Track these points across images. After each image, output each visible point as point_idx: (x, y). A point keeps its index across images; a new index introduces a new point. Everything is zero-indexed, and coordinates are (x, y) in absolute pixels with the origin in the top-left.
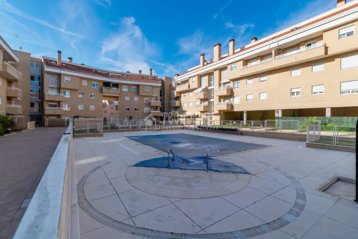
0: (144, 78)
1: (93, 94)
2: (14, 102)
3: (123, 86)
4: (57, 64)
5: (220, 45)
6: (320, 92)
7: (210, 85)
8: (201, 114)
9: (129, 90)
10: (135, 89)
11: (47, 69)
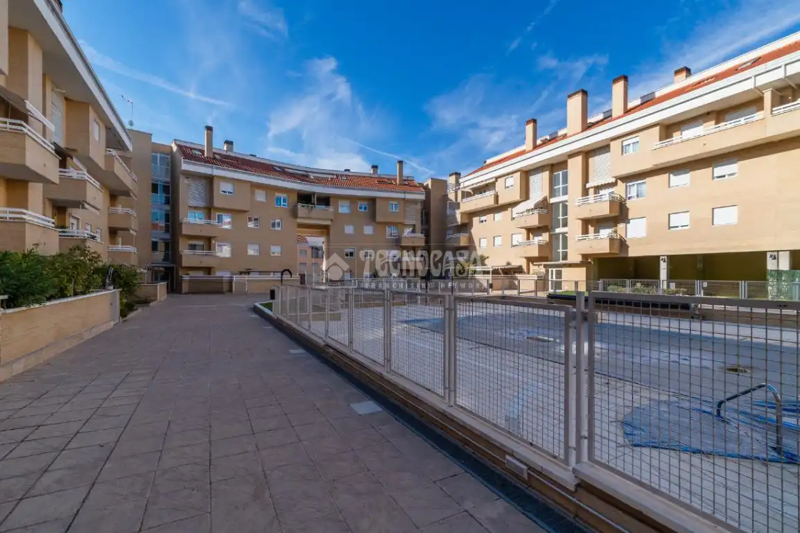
0: (384, 182)
1: (277, 221)
2: (120, 240)
3: (340, 202)
4: (203, 154)
5: (585, 93)
7: (552, 193)
8: (528, 266)
9: (351, 211)
10: (365, 208)
11: (186, 166)
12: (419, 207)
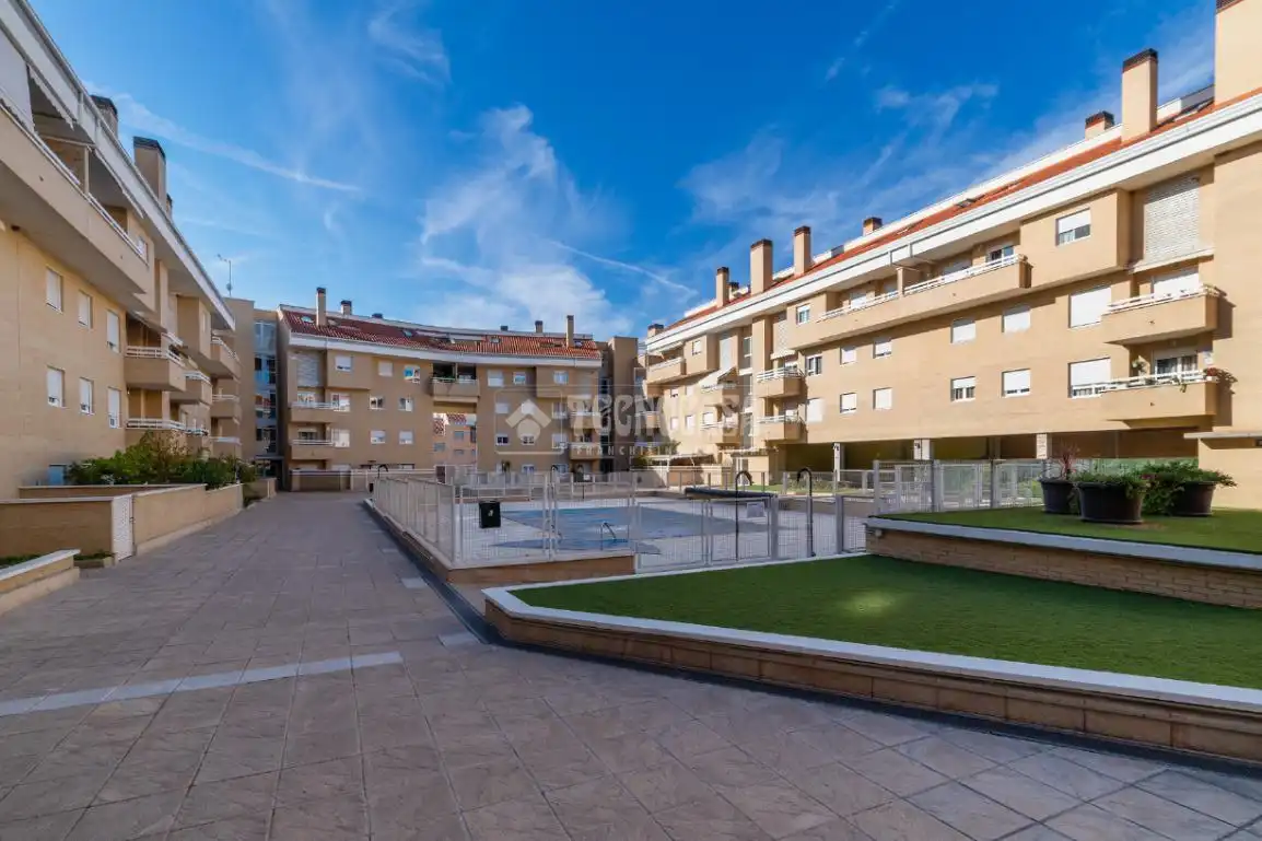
0: (550, 344)
2: (222, 430)
3: (489, 373)
4: (315, 322)
5: (767, 243)
6: (1023, 391)
7: (742, 362)
8: (720, 453)
9: (505, 383)
10: (523, 380)
11: (295, 340)
12: (596, 376)
